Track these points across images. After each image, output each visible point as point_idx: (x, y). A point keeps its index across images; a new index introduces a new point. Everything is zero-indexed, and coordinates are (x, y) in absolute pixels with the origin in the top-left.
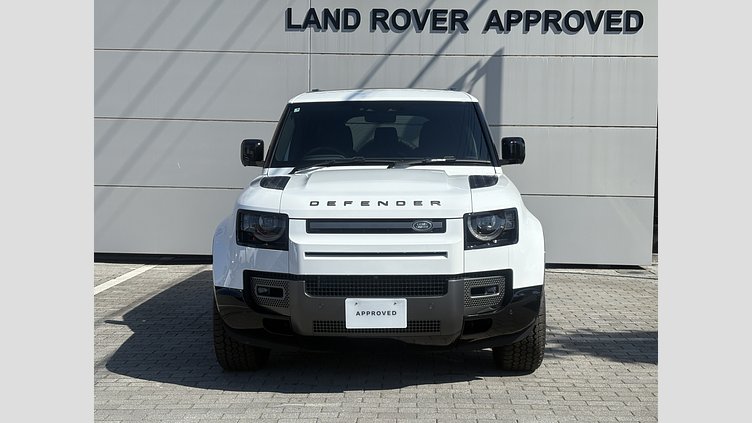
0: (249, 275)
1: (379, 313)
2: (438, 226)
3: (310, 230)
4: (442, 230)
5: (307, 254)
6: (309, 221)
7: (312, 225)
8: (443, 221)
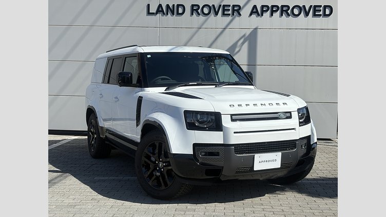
0: (196, 146)
1: (269, 161)
2: (288, 116)
3: (233, 120)
4: (290, 117)
5: (235, 133)
6: (232, 115)
7: (234, 117)
8: (290, 112)
